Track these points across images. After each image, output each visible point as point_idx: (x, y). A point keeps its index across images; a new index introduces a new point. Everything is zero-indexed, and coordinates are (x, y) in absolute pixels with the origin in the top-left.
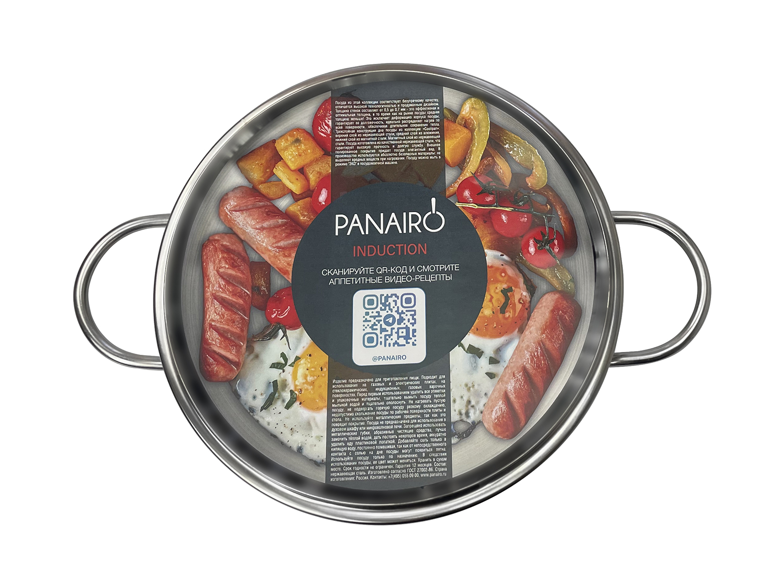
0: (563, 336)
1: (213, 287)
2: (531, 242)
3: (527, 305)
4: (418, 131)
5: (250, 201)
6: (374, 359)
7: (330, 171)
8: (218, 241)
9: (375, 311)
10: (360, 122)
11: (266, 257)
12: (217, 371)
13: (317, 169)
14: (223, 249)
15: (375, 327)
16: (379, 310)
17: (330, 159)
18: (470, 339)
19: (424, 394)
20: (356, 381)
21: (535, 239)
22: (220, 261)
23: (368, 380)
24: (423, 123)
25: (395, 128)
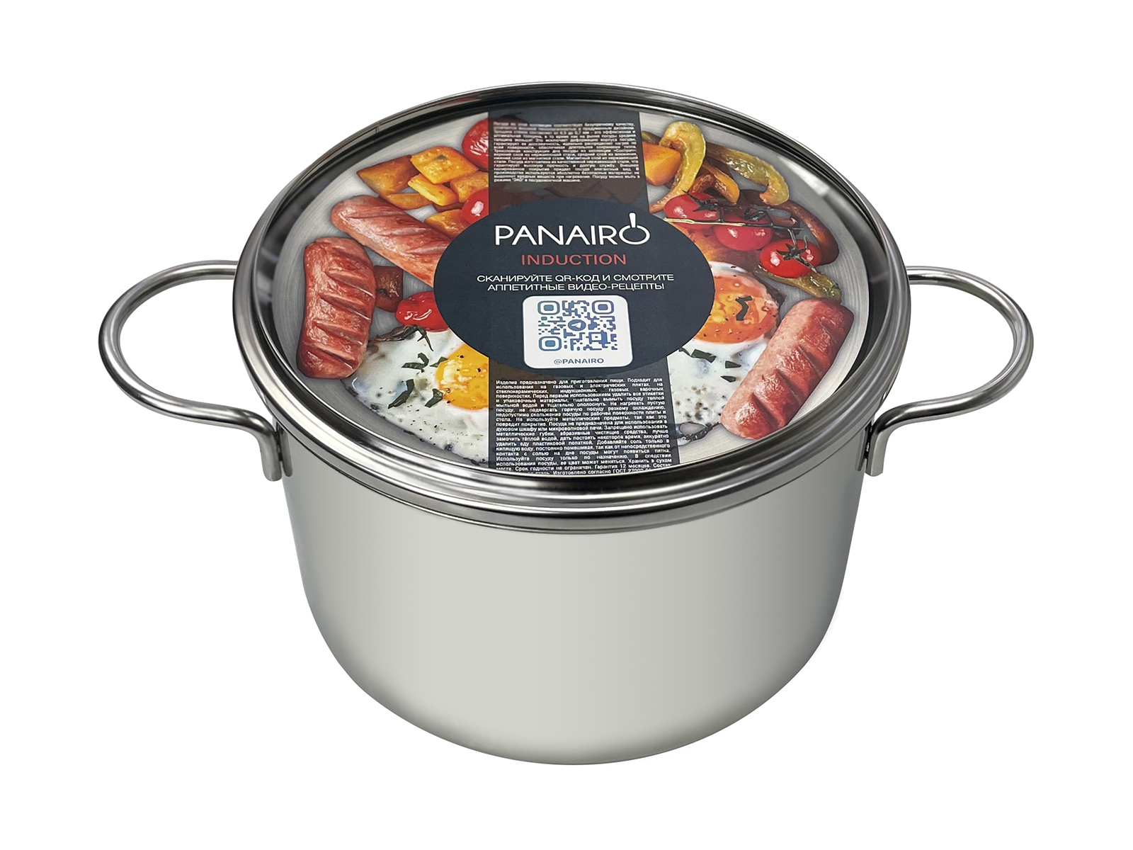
0: (830, 340)
1: (320, 286)
2: (774, 254)
3: (775, 313)
4: (607, 153)
5: (376, 210)
6: (557, 362)
7: (487, 186)
8: (328, 244)
9: (555, 316)
10: (527, 143)
11: (397, 263)
12: (323, 369)
13: (470, 184)
14: (334, 252)
15: (555, 331)
16: (562, 316)
17: (486, 176)
18: (694, 344)
19: (632, 396)
20: (530, 383)
21: (778, 251)
22: (330, 264)
23: (549, 382)
24: (614, 145)
25: (576, 150)
